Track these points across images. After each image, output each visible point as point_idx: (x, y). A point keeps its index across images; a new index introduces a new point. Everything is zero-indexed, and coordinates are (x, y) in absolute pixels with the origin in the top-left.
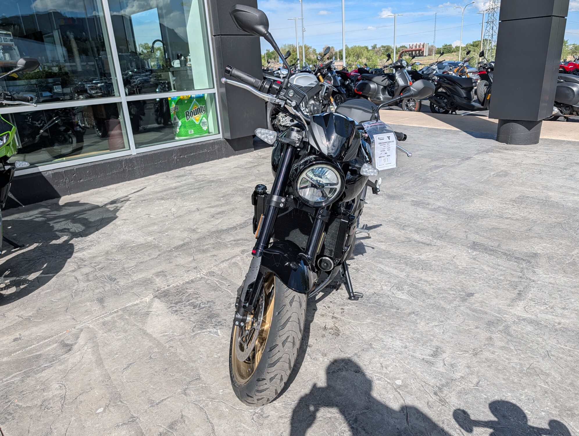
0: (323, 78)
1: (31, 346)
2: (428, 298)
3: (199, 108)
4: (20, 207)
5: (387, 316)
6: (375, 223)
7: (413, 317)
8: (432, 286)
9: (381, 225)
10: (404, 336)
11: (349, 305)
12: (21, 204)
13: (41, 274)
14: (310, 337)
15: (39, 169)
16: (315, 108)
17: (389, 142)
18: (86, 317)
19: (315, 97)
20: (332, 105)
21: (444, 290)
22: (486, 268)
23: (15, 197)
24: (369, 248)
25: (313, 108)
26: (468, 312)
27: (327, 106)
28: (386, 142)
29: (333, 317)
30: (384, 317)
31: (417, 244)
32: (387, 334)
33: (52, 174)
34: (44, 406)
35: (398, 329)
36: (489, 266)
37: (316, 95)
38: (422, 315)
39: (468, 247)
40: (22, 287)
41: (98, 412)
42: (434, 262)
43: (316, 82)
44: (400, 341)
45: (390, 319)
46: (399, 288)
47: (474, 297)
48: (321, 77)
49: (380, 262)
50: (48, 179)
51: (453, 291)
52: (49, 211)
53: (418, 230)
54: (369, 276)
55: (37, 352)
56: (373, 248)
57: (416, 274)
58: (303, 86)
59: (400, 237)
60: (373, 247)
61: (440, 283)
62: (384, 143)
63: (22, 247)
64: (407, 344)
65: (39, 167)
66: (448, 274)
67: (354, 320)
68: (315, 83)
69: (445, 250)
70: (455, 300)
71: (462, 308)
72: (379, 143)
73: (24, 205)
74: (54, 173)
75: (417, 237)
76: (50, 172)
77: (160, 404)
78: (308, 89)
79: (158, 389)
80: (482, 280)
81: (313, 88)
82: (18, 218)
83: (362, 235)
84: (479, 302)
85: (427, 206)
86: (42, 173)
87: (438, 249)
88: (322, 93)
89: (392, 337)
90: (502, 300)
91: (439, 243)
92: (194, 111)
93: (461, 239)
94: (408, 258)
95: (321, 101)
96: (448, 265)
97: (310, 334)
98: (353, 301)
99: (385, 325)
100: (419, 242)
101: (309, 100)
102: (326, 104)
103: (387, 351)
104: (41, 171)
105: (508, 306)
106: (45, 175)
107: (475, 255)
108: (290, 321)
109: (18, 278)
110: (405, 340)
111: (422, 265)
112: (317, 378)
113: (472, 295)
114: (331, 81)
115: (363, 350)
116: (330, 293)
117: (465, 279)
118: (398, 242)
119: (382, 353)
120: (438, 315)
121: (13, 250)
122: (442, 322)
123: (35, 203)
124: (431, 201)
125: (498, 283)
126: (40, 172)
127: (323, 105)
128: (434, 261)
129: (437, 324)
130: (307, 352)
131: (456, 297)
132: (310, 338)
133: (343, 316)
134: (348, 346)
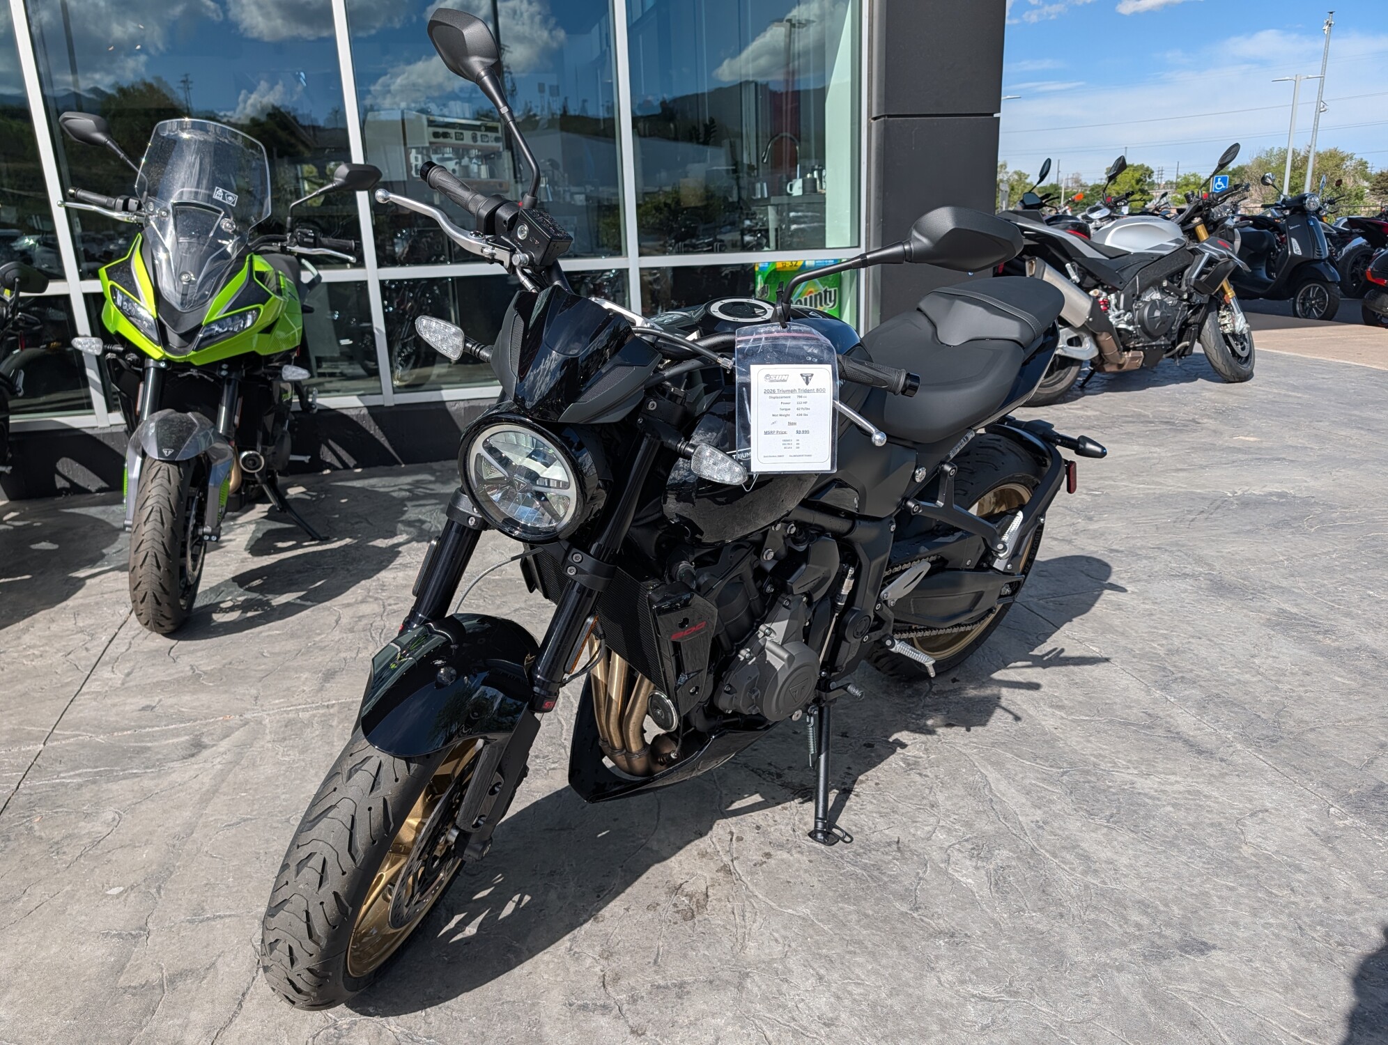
0: (1210, 232)
1: (153, 727)
2: (1040, 910)
3: (820, 294)
4: (396, 467)
5: (867, 916)
6: (1094, 651)
7: (939, 948)
8: (1090, 879)
9: (1107, 660)
10: (857, 991)
11: (794, 851)
12: (399, 460)
13: (299, 598)
14: (623, 896)
15: (441, 396)
16: (1157, 314)
17: (808, 391)
18: (277, 701)
19: (1165, 284)
20: (1228, 307)
21: (1119, 903)
22: (1342, 880)
23: (391, 444)
24: (1007, 715)
25: (1151, 312)
26: (1132, 998)
27: (1202, 310)
28: (793, 391)
29: (726, 870)
30: (854, 917)
31: (1163, 741)
32: (816, 966)
33: (465, 408)
34: (56, 847)
35: (860, 965)
36: (1362, 878)
37: (1170, 278)
38: (969, 951)
39: (1342, 797)
40: (250, 614)
41: (108, 892)
42: (1169, 808)
43: (1177, 241)
44: (832, 1000)
45: (866, 927)
46: (980, 850)
47: (1202, 959)
48: (1202, 231)
49: (998, 765)
50: (455, 418)
51: (1146, 913)
52: (430, 482)
53: (1209, 703)
54: (927, 791)
55: (150, 741)
56: (1017, 718)
57: (1074, 825)
58: (1133, 251)
59: (1130, 707)
60: (1019, 714)
61: (1126, 876)
62: (784, 392)
63: (326, 540)
64: (843, 1016)
65: (443, 392)
66: (1184, 859)
67: (767, 895)
68: (1174, 244)
69: (1243, 785)
70: (1124, 945)
71: (1123, 979)
72: (766, 392)
73: (405, 463)
74: (469, 407)
75: (1185, 720)
76: (462, 404)
77: (205, 923)
78: (1149, 261)
79: (234, 890)
80: (1290, 915)
81: (1162, 257)
82: (374, 486)
83: (1020, 674)
84: (1203, 981)
85: (1320, 637)
86: (448, 405)
87: (1224, 775)
88: (1191, 273)
89: (821, 978)
90: (1298, 1006)
91: (1244, 754)
92: (806, 299)
93: (1339, 763)
94: (1095, 774)
95: (1185, 296)
96: (1209, 830)
97: (629, 890)
98: (817, 845)
99: (837, 938)
100: (1178, 736)
101: (1144, 289)
102: (1201, 306)
103: (770, 1011)
104: (445, 399)
105: (1302, 1031)
106: (452, 408)
107: (1346, 828)
108: (329, 815)
109: (260, 597)
110: (847, 1002)
111: (1119, 809)
112: (533, 1005)
113: (1203, 948)
114: (1232, 242)
115: (711, 982)
116: (778, 804)
117: (1225, 893)
118: (1111, 721)
119: (749, 1011)
120: (1022, 971)
121: (306, 544)
122: (1016, 994)
123: (426, 462)
124: (1348, 625)
125: (1339, 944)
126: (443, 402)
127: (1190, 307)
128: (1174, 805)
129: (990, 992)
130: (575, 932)
131: (1139, 938)
132: (618, 898)
133: (752, 874)
134: (685, 956)
